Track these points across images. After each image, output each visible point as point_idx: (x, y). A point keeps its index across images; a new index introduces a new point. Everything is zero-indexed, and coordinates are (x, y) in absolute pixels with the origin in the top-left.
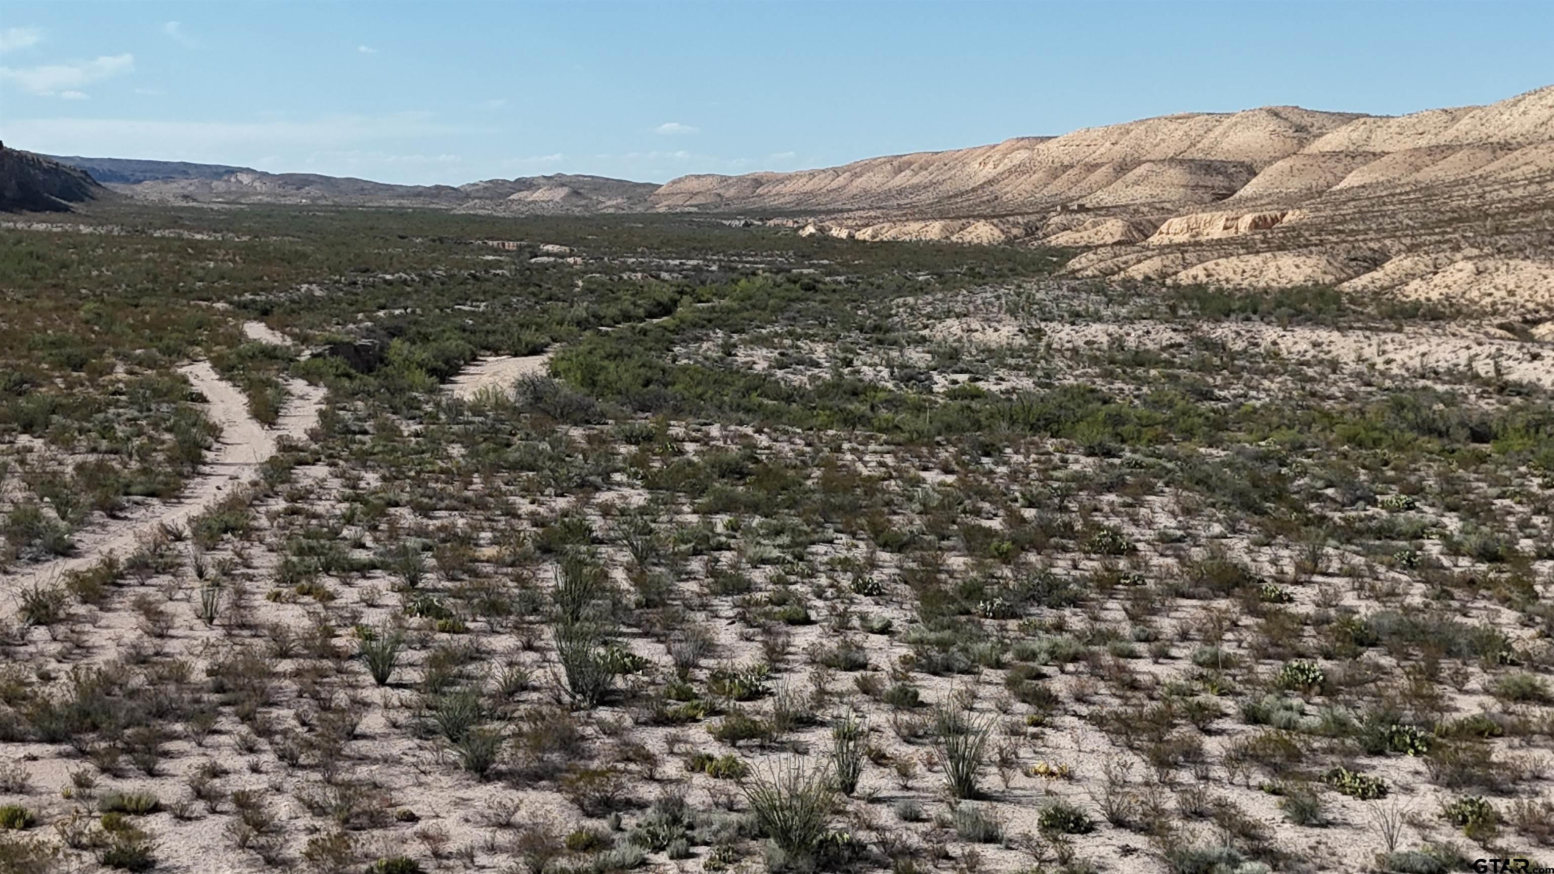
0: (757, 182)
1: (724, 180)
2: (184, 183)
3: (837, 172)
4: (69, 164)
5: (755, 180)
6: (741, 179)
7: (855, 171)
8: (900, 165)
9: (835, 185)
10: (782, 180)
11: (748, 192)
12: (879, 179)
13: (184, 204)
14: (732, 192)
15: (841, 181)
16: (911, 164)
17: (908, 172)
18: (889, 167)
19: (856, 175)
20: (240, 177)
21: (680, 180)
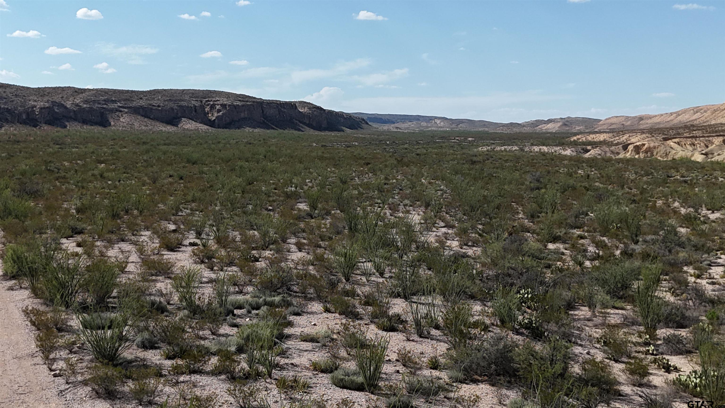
0: (641, 118)
1: (627, 118)
2: (410, 123)
3: (671, 114)
4: (356, 116)
5: (640, 118)
6: (634, 118)
7: (678, 114)
8: (696, 110)
9: (669, 119)
10: (650, 117)
11: (636, 123)
12: (687, 116)
13: (396, 130)
14: (629, 123)
15: (672, 117)
16: (702, 109)
17: (699, 114)
18: (692, 111)
19: (679, 115)
20: (436, 120)
21: (610, 118)
